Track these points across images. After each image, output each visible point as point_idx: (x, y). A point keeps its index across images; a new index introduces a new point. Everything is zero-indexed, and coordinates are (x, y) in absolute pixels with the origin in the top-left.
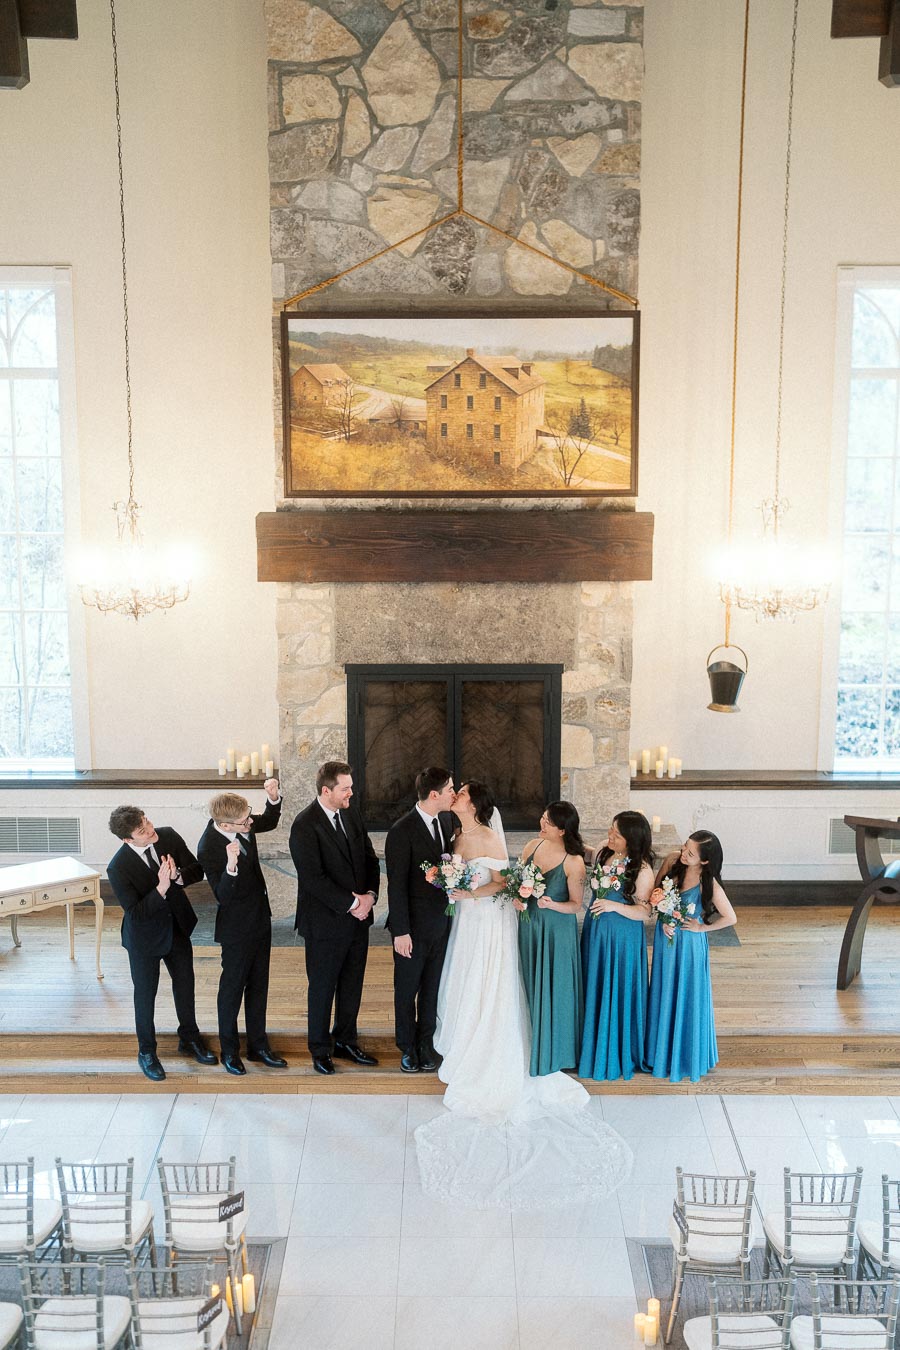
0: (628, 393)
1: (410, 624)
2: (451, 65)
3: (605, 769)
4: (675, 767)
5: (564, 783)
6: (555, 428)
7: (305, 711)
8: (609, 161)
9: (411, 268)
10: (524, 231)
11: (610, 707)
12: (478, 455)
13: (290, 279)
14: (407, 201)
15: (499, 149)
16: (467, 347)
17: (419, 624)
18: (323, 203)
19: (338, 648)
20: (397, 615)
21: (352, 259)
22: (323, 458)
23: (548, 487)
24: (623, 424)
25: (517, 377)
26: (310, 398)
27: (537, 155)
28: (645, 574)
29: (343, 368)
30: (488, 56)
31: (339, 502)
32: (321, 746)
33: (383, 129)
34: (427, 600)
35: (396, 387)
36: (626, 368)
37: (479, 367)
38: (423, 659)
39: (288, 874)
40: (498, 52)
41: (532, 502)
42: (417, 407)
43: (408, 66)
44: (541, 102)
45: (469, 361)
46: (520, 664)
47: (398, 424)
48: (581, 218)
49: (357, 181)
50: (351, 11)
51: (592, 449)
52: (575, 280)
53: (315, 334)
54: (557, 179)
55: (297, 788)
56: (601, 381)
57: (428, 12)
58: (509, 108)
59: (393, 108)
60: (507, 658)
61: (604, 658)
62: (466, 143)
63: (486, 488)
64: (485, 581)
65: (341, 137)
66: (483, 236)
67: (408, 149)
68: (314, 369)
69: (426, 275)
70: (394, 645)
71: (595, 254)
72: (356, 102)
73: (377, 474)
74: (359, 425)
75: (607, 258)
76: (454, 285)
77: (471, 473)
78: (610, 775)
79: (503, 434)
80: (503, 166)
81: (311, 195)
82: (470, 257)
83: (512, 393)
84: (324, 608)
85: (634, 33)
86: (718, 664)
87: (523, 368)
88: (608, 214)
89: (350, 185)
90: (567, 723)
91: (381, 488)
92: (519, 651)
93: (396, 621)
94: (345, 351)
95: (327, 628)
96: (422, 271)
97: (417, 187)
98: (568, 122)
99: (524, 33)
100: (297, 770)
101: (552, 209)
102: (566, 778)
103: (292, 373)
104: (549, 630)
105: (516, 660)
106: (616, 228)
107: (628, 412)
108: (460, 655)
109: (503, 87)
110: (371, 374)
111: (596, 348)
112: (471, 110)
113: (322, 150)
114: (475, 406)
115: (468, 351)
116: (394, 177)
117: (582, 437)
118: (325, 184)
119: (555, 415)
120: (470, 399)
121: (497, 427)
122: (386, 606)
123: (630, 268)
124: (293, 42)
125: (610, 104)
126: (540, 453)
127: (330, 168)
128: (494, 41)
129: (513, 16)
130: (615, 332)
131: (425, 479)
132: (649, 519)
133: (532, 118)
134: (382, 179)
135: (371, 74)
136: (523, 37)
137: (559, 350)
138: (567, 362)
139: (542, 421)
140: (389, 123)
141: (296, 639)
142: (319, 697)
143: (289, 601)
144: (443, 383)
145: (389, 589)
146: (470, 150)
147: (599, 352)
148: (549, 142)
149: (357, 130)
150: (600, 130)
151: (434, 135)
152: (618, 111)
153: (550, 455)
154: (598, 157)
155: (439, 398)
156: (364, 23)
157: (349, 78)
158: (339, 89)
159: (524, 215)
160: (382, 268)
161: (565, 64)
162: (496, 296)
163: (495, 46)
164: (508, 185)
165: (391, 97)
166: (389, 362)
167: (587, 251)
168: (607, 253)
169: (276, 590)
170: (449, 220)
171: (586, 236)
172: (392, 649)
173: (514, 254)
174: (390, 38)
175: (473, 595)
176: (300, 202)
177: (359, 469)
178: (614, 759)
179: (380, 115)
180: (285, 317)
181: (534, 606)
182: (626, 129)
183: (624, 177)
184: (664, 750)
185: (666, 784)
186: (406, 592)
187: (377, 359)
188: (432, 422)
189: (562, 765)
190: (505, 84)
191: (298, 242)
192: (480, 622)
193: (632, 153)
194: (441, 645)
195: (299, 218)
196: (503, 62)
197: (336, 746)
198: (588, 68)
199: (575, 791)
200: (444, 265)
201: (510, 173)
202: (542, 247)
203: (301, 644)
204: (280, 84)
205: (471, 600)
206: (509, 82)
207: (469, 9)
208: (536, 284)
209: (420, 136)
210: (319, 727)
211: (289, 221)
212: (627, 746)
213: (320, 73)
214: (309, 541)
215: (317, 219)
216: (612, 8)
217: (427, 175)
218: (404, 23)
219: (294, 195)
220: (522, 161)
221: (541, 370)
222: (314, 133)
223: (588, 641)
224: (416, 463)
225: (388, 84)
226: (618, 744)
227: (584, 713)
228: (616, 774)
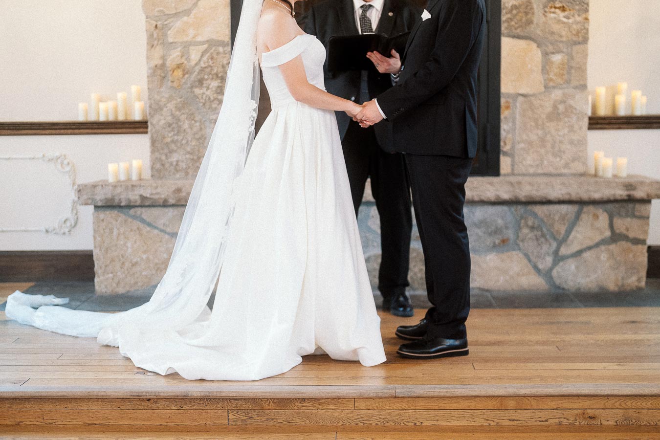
5: (504, 114)
7: (178, 24)
11: (561, 15)
32: (197, 69)
39: (156, 228)
55: (170, 125)
78: (563, 102)
90: (509, 36)
100: (170, 99)
102: (507, 107)
142: (195, 4)
178: (568, 82)
189: (504, 89)
197: (217, 69)
199: (517, 122)
210: (196, 43)
212: (585, 64)
226: (573, 64)
227: (530, 22)
228: (571, 102)
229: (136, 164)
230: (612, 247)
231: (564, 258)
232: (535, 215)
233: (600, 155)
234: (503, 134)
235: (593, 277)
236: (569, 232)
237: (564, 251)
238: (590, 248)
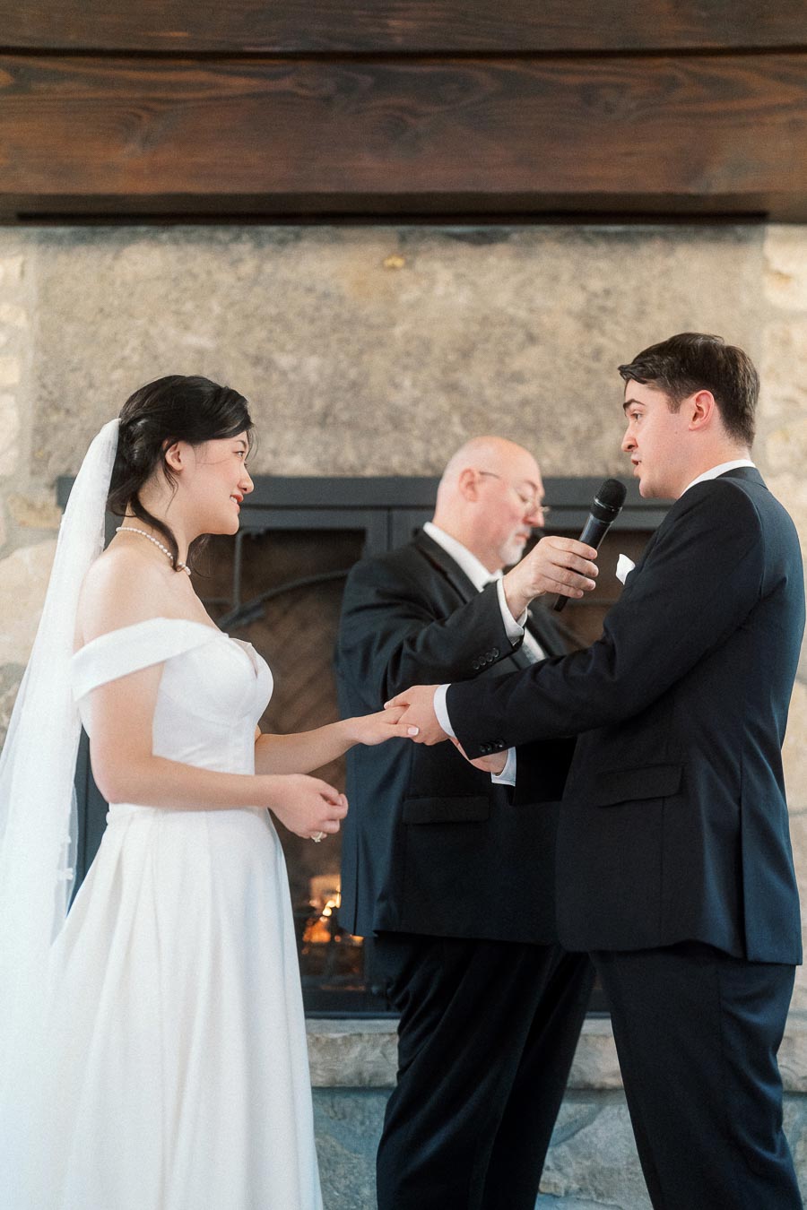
1: (257, 361)
17: (285, 361)
19: (41, 433)
20: (219, 334)
34: (310, 290)
92: (583, 443)
93: (218, 351)
108: (409, 454)
122: (189, 306)
175: (446, 276)
181: (629, 306)
186: (248, 267)
192: (466, 354)
194: (350, 425)
205: (440, 290)
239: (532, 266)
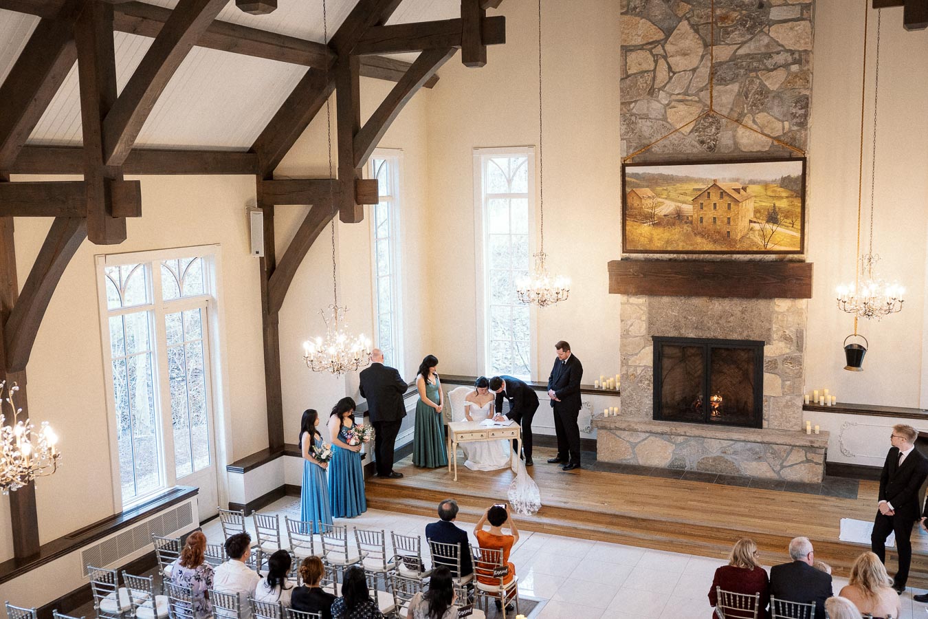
0: (800, 201)
1: (685, 318)
2: (709, 40)
3: (788, 397)
4: (831, 399)
5: (765, 404)
6: (759, 219)
7: (633, 359)
8: (791, 81)
9: (688, 140)
10: (746, 119)
11: (791, 365)
12: (719, 233)
13: (629, 147)
14: (686, 108)
15: (733, 79)
16: (713, 178)
17: (689, 318)
18: (645, 111)
19: (649, 328)
20: (678, 313)
21: (659, 138)
22: (641, 234)
23: (755, 249)
24: (797, 216)
25: (739, 193)
26: (635, 205)
27: (753, 80)
28: (808, 295)
29: (653, 190)
30: (728, 34)
31: (651, 256)
32: (640, 376)
33: (674, 73)
34: (694, 305)
35: (678, 199)
36: (799, 188)
37: (720, 188)
38: (692, 335)
40: (733, 31)
41: (749, 257)
42: (688, 209)
43: (688, 42)
44: (756, 54)
45: (715, 185)
46: (742, 340)
47: (679, 217)
48: (776, 111)
49: (661, 99)
50: (660, 19)
51: (780, 229)
52: (773, 143)
53: (638, 174)
54: (763, 92)
55: (629, 396)
56: (784, 194)
57: (698, 16)
58: (738, 59)
59: (679, 62)
60: (735, 336)
61: (786, 339)
62: (716, 76)
63: (723, 249)
64: (724, 297)
65: (654, 78)
66: (725, 123)
67: (687, 82)
68: (638, 191)
69: (696, 143)
70: (677, 328)
71: (783, 129)
72: (662, 61)
73: (667, 242)
74: (659, 218)
75: (790, 131)
76: (708, 148)
77: (715, 242)
78: (790, 401)
79: (732, 223)
80: (735, 87)
81: (638, 108)
82: (718, 133)
83: (737, 201)
84: (643, 308)
85: (806, 15)
86: (851, 345)
87: (742, 188)
88: (791, 108)
89: (658, 101)
90: (767, 372)
91: (669, 249)
92: (741, 333)
93: (678, 316)
94: (652, 181)
95: (644, 318)
96: (693, 142)
97: (691, 100)
98: (769, 63)
99: (747, 21)
100: (629, 387)
101: (761, 107)
102: (766, 401)
103: (627, 193)
104: (757, 324)
105: (740, 338)
106: (795, 115)
107: (799, 210)
108: (711, 334)
109: (735, 49)
110: (665, 193)
111: (782, 178)
112: (719, 61)
113: (645, 85)
114: (717, 208)
115: (715, 181)
116: (679, 96)
117: (774, 223)
118: (646, 101)
119: (760, 212)
120: (715, 204)
121: (729, 219)
122: (673, 308)
123: (803, 135)
124: (632, 36)
125: (792, 52)
126: (751, 232)
127: (649, 94)
128: (731, 27)
129: (741, 13)
130: (794, 169)
131: (691, 245)
132: (810, 266)
133: (750, 62)
134: (674, 97)
135: (668, 47)
136: (746, 23)
137: (762, 179)
138: (766, 185)
139: (752, 216)
140: (678, 70)
141: (629, 323)
142: (640, 352)
143: (626, 304)
144: (701, 197)
145: (675, 300)
146: (718, 80)
147: (783, 179)
148: (759, 73)
149: (662, 74)
150: (786, 66)
151: (700, 74)
152: (796, 56)
153: (757, 232)
154: (786, 79)
155: (699, 204)
156: (666, 25)
157: (659, 50)
158: (653, 56)
159: (746, 111)
160: (673, 141)
161: (768, 35)
162: (731, 152)
163: (732, 29)
164: (738, 97)
165: (678, 58)
166: (675, 187)
167: (779, 127)
168: (790, 128)
169: (619, 298)
170: (708, 115)
171: (779, 120)
172: (676, 330)
173: (741, 131)
174: (679, 30)
175: (717, 304)
176: (634, 111)
177: (658, 240)
178: (793, 393)
179: (672, 66)
180: (624, 166)
181: (750, 310)
182: (801, 64)
183: (800, 89)
184: (827, 391)
185: (825, 409)
186: (683, 301)
187: (668, 185)
188: (696, 216)
189: (764, 394)
190: (736, 47)
191: (633, 130)
192: (721, 318)
193: (805, 77)
194: (701, 329)
195: (633, 118)
196: (736, 36)
197: (648, 377)
198: (780, 36)
199: (771, 408)
200: (705, 138)
201: (739, 90)
202: (755, 127)
203: (631, 326)
204: (626, 56)
205: (716, 306)
206: (739, 45)
207: (718, 12)
208: (752, 145)
209: (693, 75)
210: (640, 366)
211: (629, 120)
212: (800, 386)
213: (644, 49)
214: (633, 274)
215: (642, 118)
216: (793, 5)
217: (696, 94)
218: (686, 22)
219: (631, 107)
220: (745, 85)
221: (753, 189)
222: (641, 77)
223: (778, 330)
224: (687, 235)
225: (677, 51)
226: (795, 385)
227: (776, 368)
228: (794, 401)
229: (616, 409)
230: (806, 465)
231: (786, 467)
232: (773, 449)
233: (808, 423)
234: (764, 412)
235: (798, 476)
236: (787, 456)
237: (784, 464)
238: (797, 464)
239: (733, 302)
